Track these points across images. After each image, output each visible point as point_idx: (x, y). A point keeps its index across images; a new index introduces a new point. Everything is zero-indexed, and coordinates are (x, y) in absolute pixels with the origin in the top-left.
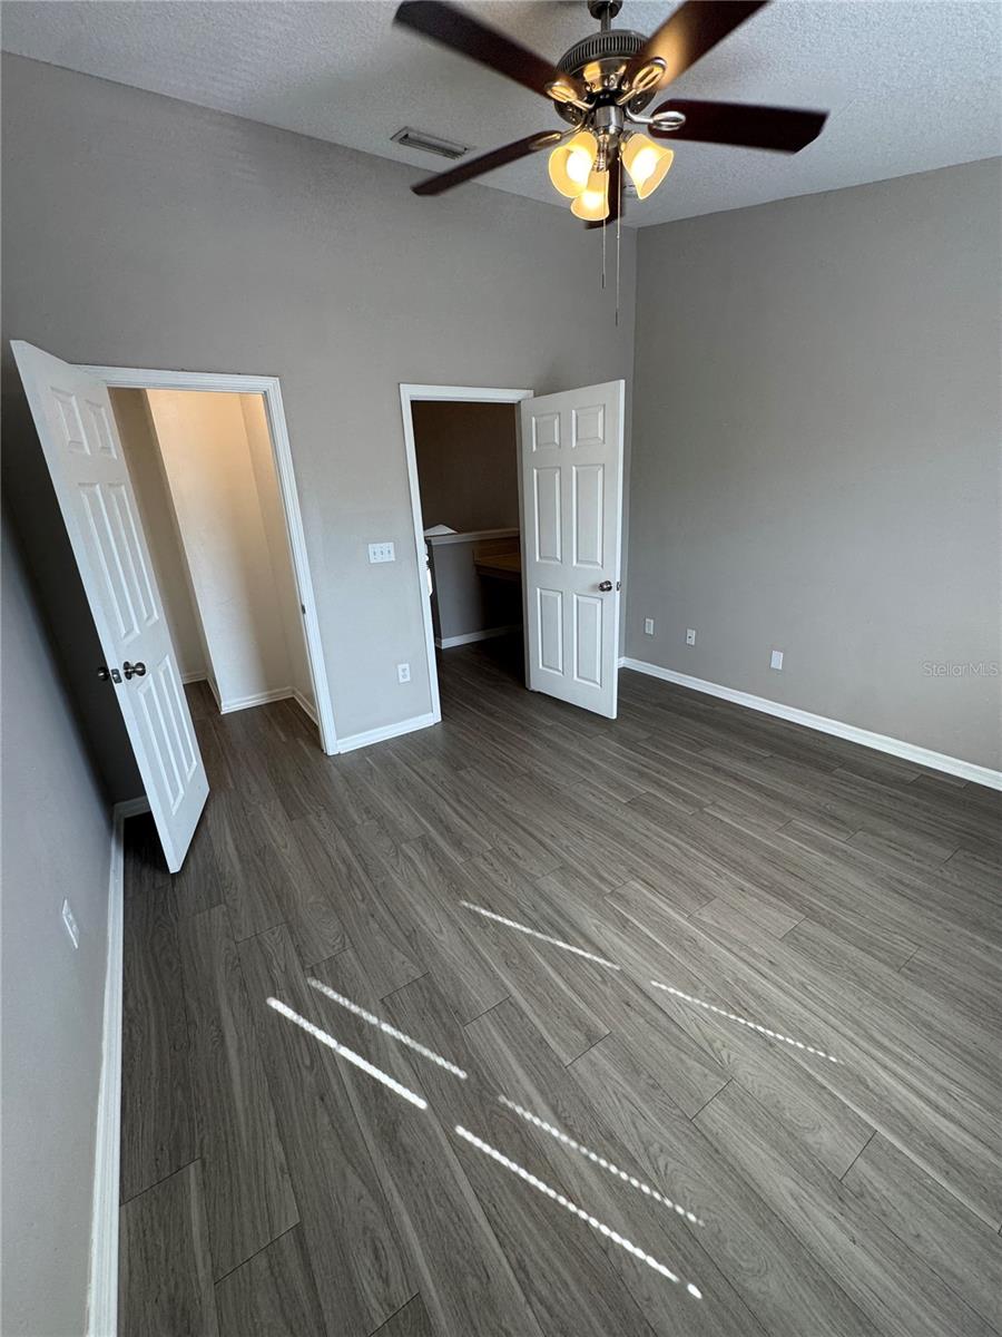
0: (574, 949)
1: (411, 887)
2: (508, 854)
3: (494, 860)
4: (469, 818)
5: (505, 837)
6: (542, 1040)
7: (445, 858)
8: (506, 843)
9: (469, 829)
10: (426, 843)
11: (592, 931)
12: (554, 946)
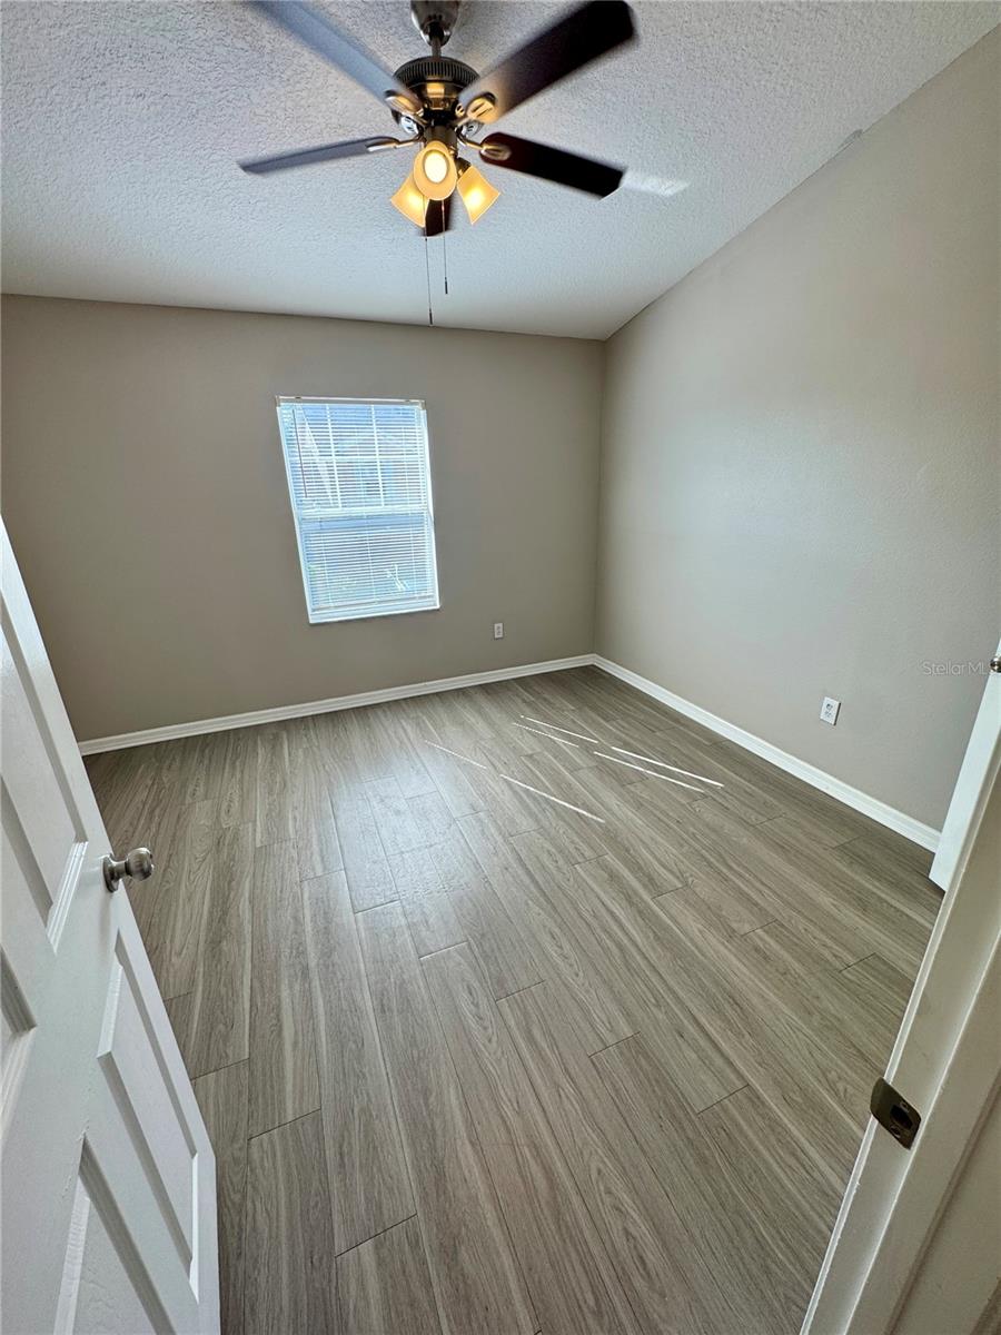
0: (525, 786)
1: (652, 839)
2: (559, 857)
3: (573, 851)
4: (603, 911)
5: (559, 877)
6: (555, 758)
7: (625, 862)
8: (558, 868)
9: (602, 895)
10: (651, 882)
11: (508, 793)
12: (536, 788)
